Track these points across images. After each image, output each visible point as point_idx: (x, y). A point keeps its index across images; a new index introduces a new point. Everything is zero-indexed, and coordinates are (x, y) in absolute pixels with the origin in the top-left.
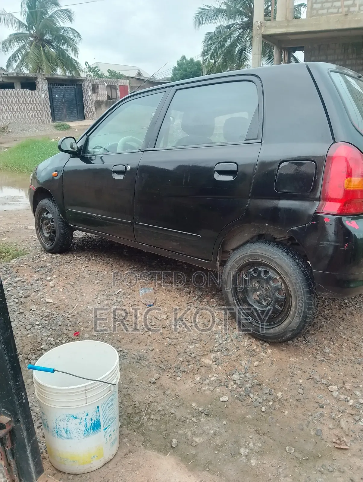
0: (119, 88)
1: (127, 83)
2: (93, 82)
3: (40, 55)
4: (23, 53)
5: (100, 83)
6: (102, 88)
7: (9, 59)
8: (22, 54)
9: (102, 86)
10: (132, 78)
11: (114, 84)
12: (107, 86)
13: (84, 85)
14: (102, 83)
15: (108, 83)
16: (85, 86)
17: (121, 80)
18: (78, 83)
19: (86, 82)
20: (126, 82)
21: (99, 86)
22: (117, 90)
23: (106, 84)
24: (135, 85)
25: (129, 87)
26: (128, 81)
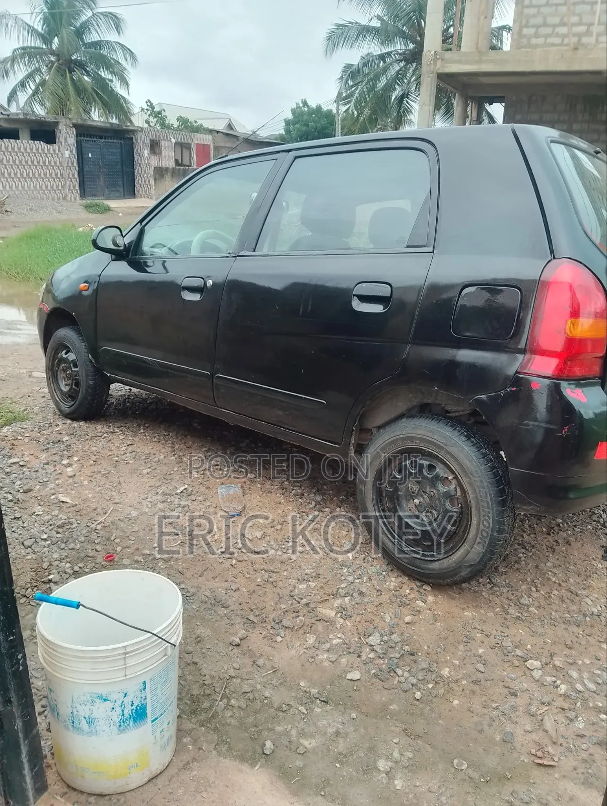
0: (194, 148)
1: (209, 140)
2: (152, 136)
3: (66, 86)
4: (38, 80)
5: (163, 137)
6: (167, 146)
7: (13, 89)
8: (36, 82)
9: (166, 142)
10: (218, 132)
11: (187, 140)
12: (176, 143)
13: (136, 140)
14: (167, 138)
15: (178, 139)
16: (139, 141)
17: (198, 135)
18: (126, 136)
19: (140, 134)
20: (207, 139)
21: (163, 143)
22: (192, 152)
23: (173, 140)
24: (223, 145)
25: (212, 147)
26: (210, 137)
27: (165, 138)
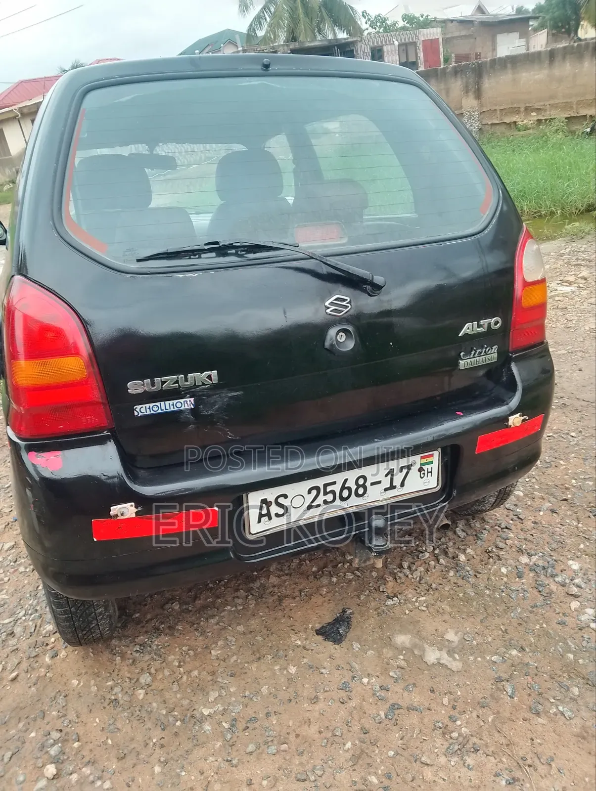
0: (421, 47)
1: (437, 33)
2: (373, 43)
3: (296, 8)
4: (273, 10)
5: (386, 42)
6: (390, 50)
7: (251, 25)
8: (270, 12)
9: (389, 47)
10: (452, 21)
11: (412, 39)
12: (399, 46)
13: (357, 51)
14: (390, 41)
15: (401, 40)
16: (359, 52)
17: (425, 31)
18: (347, 49)
19: (359, 44)
20: (435, 33)
21: (385, 48)
22: (418, 51)
23: (396, 43)
24: (457, 34)
25: (441, 40)
26: (439, 30)
27: (388, 43)
